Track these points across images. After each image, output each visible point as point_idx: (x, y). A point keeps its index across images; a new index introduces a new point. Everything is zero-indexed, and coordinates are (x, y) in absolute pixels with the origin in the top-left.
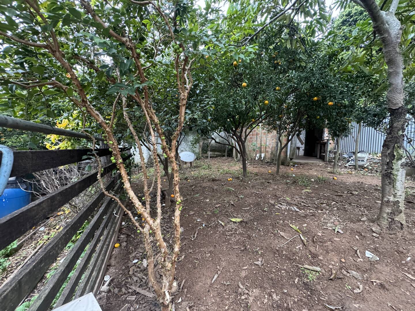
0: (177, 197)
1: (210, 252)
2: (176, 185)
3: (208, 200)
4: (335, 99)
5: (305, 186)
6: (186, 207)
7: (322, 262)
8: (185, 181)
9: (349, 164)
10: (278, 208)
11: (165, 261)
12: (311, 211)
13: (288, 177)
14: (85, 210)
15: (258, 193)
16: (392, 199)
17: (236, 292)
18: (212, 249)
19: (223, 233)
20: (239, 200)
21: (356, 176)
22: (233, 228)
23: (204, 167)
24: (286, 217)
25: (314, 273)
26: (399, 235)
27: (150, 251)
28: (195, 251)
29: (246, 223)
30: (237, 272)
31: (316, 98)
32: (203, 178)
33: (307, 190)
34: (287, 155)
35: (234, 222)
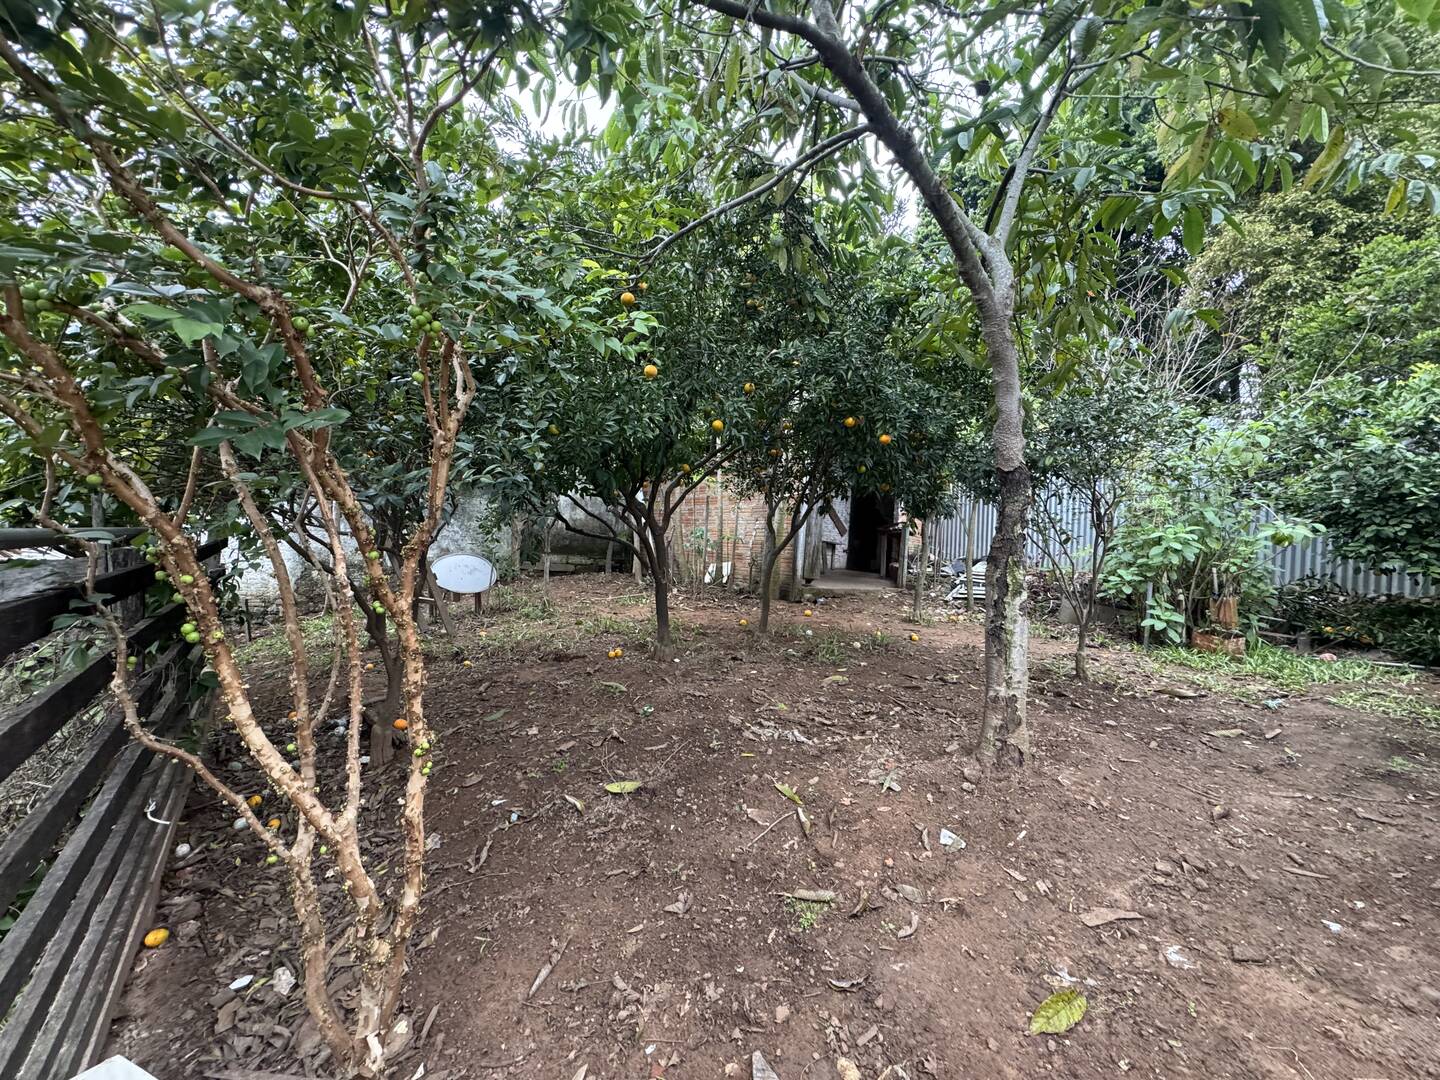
0: (417, 733)
1: (533, 901)
2: (414, 696)
3: (534, 731)
4: (894, 426)
5: (834, 663)
6: (451, 759)
7: (842, 875)
8: (451, 667)
9: (954, 593)
10: (751, 737)
11: (368, 935)
12: (838, 738)
13: (794, 637)
14: (49, 808)
15: (697, 694)
16: (1003, 691)
17: (604, 1005)
18: (538, 890)
19: (580, 836)
20: (637, 722)
21: (966, 628)
22: (611, 815)
23: (526, 610)
24: (768, 762)
25: (817, 907)
26: (1015, 778)
27: (314, 920)
28: (479, 907)
29: (654, 793)
30: (610, 946)
31: (850, 421)
32: (521, 652)
33: (838, 678)
34: (794, 570)
35: (615, 794)
